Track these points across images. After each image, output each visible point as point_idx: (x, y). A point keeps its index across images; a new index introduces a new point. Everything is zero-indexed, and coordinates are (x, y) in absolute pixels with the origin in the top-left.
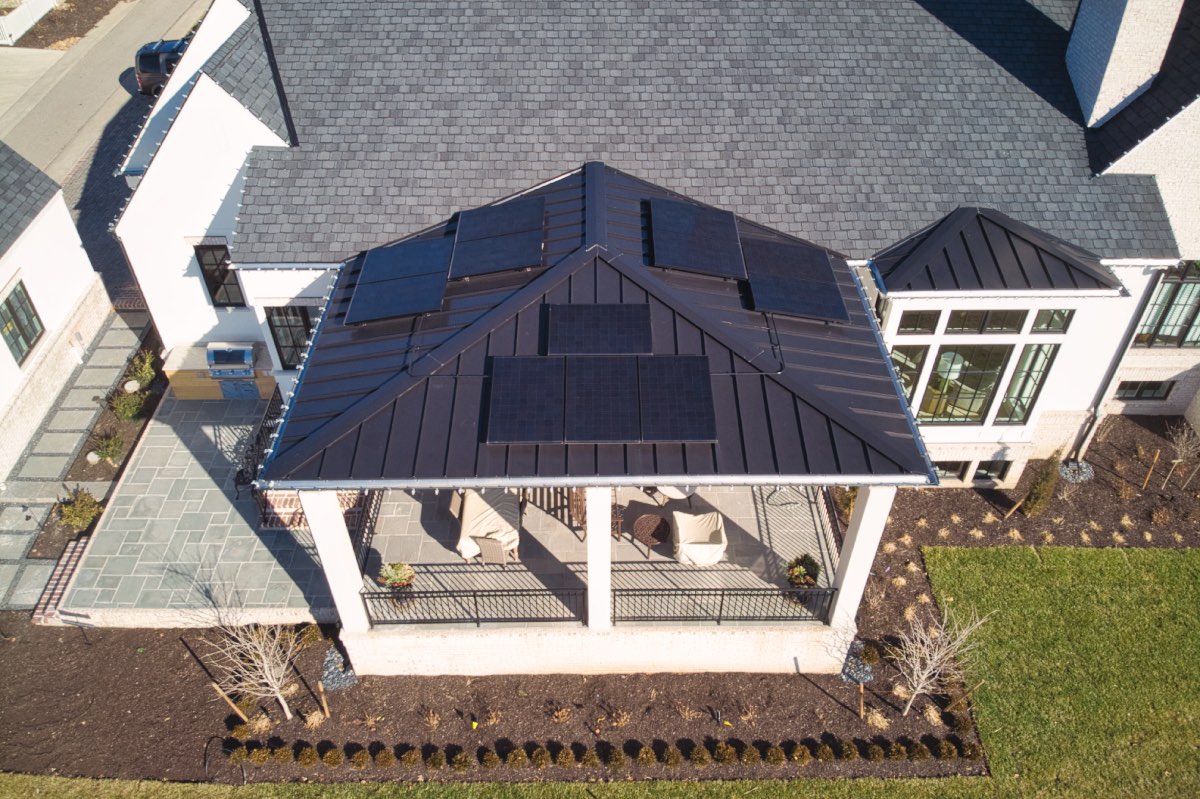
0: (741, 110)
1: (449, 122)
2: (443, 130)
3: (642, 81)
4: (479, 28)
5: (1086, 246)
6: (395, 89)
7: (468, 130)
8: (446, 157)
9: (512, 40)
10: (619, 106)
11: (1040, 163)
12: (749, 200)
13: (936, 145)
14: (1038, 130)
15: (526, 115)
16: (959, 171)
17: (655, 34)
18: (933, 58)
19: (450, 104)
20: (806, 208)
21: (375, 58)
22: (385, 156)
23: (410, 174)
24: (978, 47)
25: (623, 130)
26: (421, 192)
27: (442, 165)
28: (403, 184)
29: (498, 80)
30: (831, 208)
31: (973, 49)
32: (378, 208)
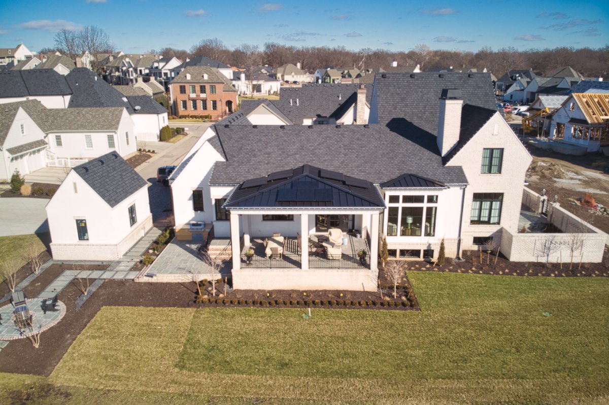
0: (346, 155)
3: (320, 149)
4: (277, 139)
5: (441, 181)
6: (255, 151)
7: (273, 159)
8: (267, 164)
9: (285, 141)
10: (314, 154)
11: (428, 164)
12: (348, 172)
13: (399, 161)
14: (428, 158)
15: (288, 156)
16: (405, 166)
17: (324, 140)
18: (399, 144)
19: (269, 154)
20: (363, 174)
21: (249, 144)
22: (251, 163)
23: (258, 167)
24: (412, 141)
25: (314, 159)
26: (261, 170)
28: (255, 169)
29: (282, 149)
30: (370, 174)
31: (410, 142)
32: (249, 173)
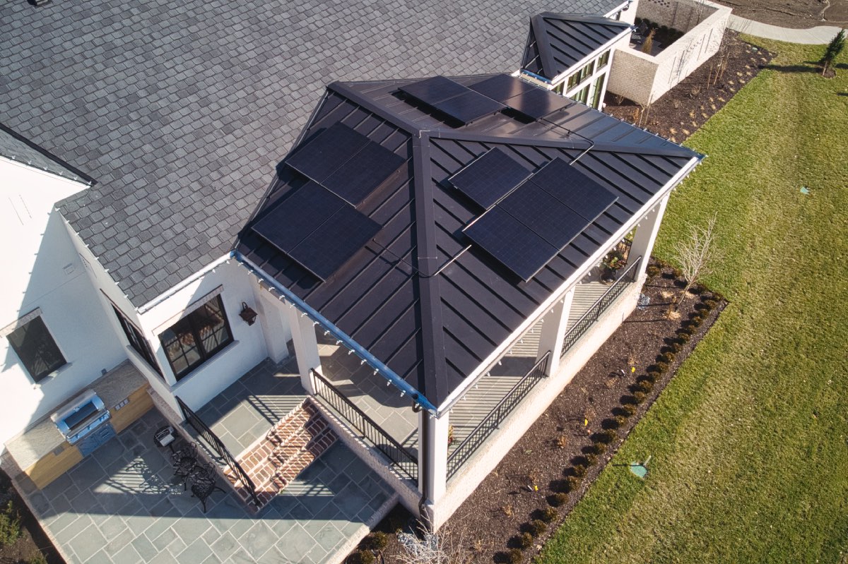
1: (204, 102)
2: (205, 110)
3: (307, 14)
4: (155, 21)
6: (134, 97)
7: (224, 102)
9: (190, 20)
15: (254, 72)
19: (191, 89)
20: (468, 54)
21: (91, 80)
23: (214, 156)
25: (327, 53)
26: (236, 165)
27: (230, 137)
28: (217, 166)
29: (209, 55)
30: (479, 48)
32: (216, 195)
